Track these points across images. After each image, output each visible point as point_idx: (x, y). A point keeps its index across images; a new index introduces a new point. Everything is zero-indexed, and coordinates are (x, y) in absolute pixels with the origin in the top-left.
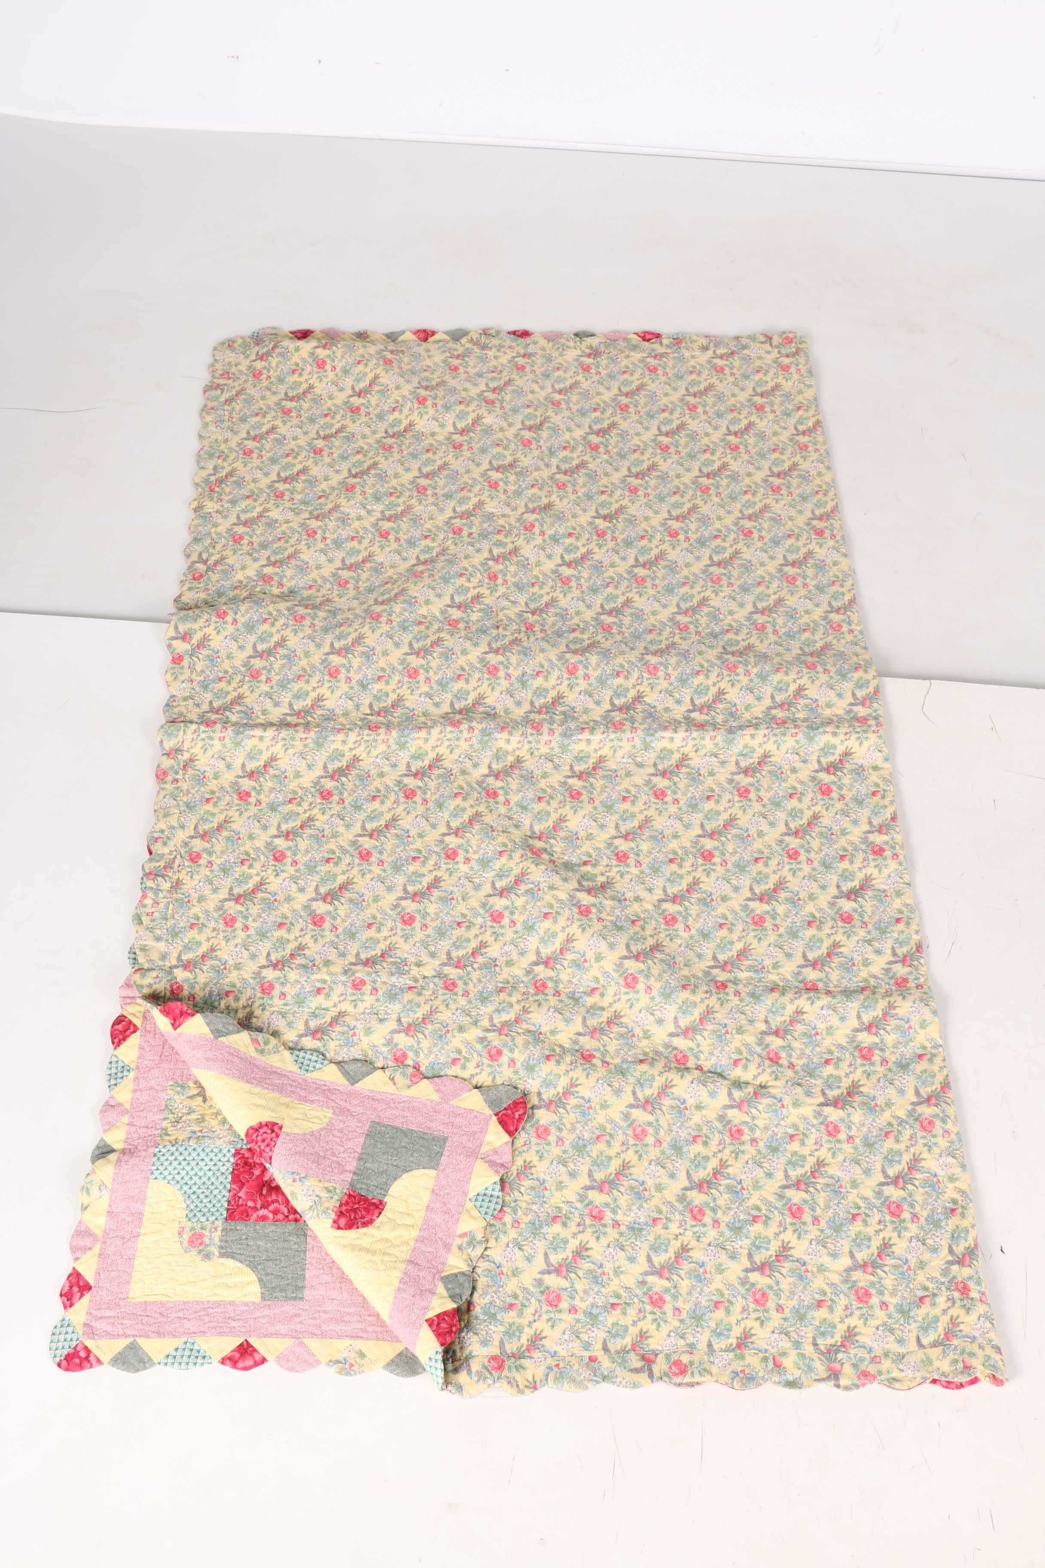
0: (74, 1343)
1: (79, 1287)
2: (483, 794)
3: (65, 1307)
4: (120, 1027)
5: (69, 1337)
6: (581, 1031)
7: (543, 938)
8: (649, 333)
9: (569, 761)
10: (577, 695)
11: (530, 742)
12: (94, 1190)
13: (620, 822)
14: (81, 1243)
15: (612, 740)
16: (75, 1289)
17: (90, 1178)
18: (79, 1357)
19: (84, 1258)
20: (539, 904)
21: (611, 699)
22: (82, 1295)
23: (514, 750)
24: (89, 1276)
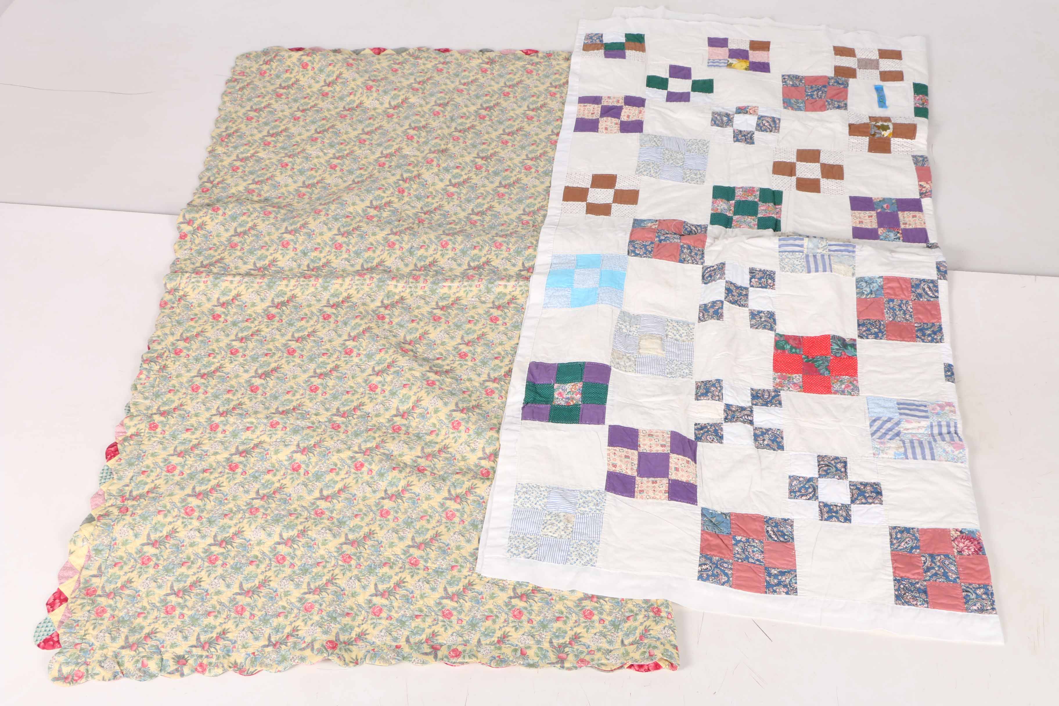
0: (51, 633)
1: (60, 599)
2: (376, 317)
3: (49, 611)
4: (112, 449)
5: (48, 629)
6: (420, 455)
7: (401, 400)
8: (530, 50)
9: (436, 300)
10: (446, 260)
11: (410, 287)
12: (79, 542)
13: (465, 335)
14: (66, 574)
15: (465, 286)
16: (57, 601)
17: (77, 534)
18: (53, 641)
19: (67, 582)
20: (401, 379)
21: (469, 262)
22: (61, 604)
23: (400, 292)
24: (67, 592)
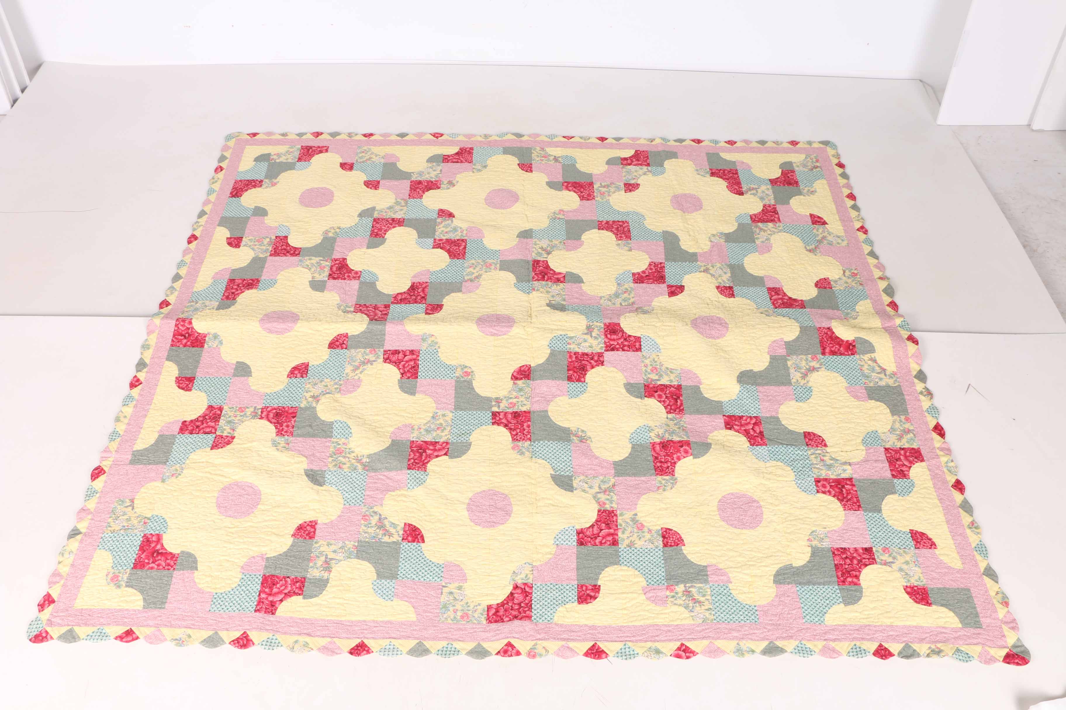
0: (40, 630)
1: (49, 601)
3: (39, 611)
4: (97, 471)
5: (38, 626)
8: (437, 133)
12: (66, 553)
14: (54, 580)
16: (47, 602)
17: (65, 548)
18: (42, 636)
19: (55, 587)
22: (49, 605)
24: (55, 596)
